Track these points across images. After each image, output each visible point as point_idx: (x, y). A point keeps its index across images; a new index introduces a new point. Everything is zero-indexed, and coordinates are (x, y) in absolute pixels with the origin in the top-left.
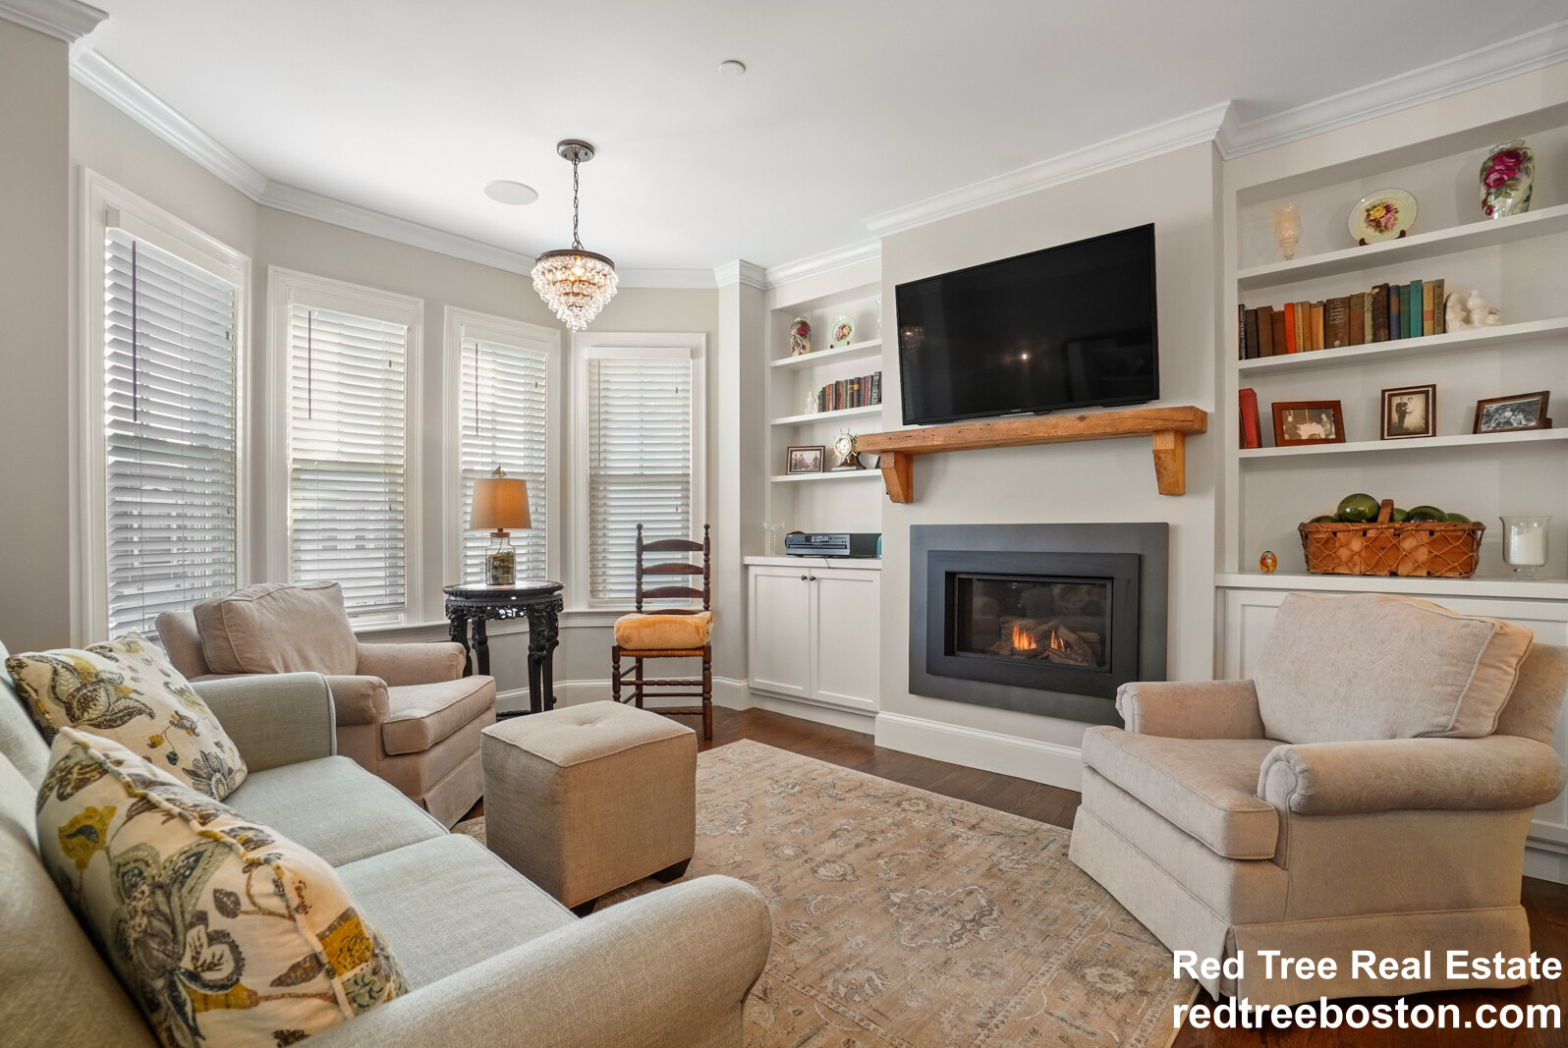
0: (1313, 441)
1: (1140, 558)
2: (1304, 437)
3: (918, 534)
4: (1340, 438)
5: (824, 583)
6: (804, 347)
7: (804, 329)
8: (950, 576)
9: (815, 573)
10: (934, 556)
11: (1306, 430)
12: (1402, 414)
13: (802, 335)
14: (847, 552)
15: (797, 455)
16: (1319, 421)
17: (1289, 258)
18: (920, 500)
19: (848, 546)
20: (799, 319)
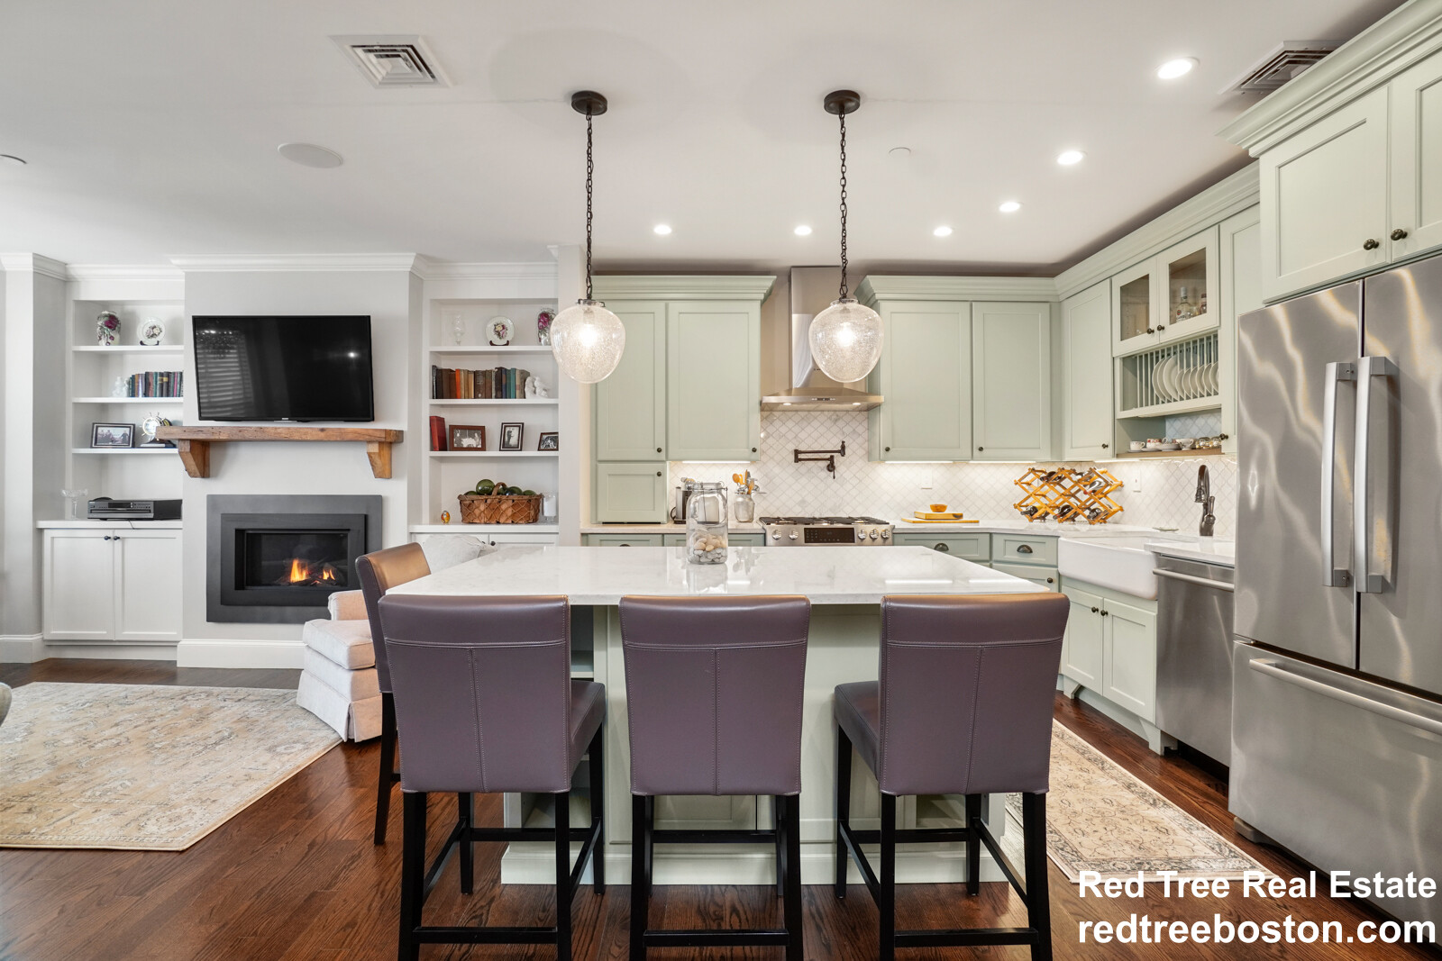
0: (469, 449)
1: (366, 517)
2: (465, 446)
3: (213, 502)
4: (483, 448)
5: (129, 543)
6: (112, 338)
7: (112, 322)
8: (239, 532)
9: (118, 534)
10: (226, 518)
11: (466, 442)
12: (510, 437)
13: (110, 327)
14: (151, 515)
15: (103, 431)
16: (473, 437)
17: (459, 343)
18: (216, 476)
19: (152, 511)
20: (106, 312)
